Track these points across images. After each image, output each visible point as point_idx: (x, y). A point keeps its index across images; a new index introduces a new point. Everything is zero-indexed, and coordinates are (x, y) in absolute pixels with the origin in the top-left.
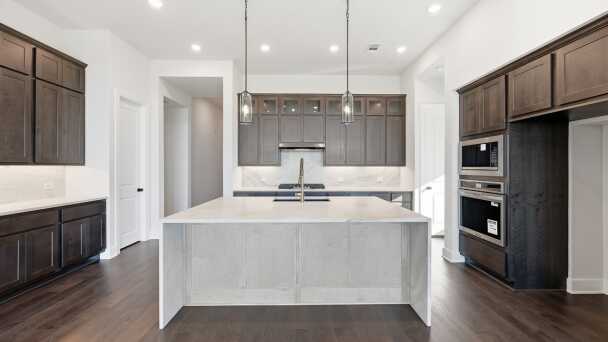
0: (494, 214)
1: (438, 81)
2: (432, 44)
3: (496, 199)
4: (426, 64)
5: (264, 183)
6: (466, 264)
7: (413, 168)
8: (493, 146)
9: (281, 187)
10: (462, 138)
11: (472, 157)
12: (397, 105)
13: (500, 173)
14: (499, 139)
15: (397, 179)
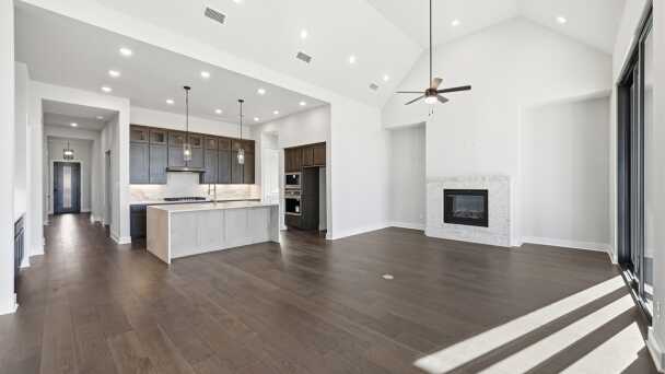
0: (298, 204)
1: (274, 137)
2: (273, 120)
3: (299, 198)
4: (269, 128)
5: (147, 198)
6: (288, 230)
7: (260, 184)
8: (297, 176)
9: (166, 199)
10: (286, 171)
11: (289, 180)
12: (250, 147)
13: (299, 186)
14: (300, 173)
15: (249, 192)
